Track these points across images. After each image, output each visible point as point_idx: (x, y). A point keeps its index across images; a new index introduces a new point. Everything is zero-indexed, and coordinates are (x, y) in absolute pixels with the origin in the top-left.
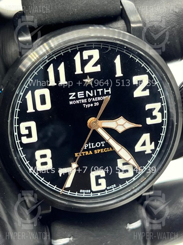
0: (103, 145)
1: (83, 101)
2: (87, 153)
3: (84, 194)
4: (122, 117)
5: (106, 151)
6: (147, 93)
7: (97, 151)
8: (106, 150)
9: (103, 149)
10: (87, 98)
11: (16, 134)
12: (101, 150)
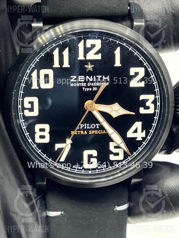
0: (98, 127)
2: (82, 132)
3: (76, 170)
4: (117, 103)
7: (92, 132)
8: (100, 132)
9: (97, 131)
11: (20, 106)
12: (95, 131)
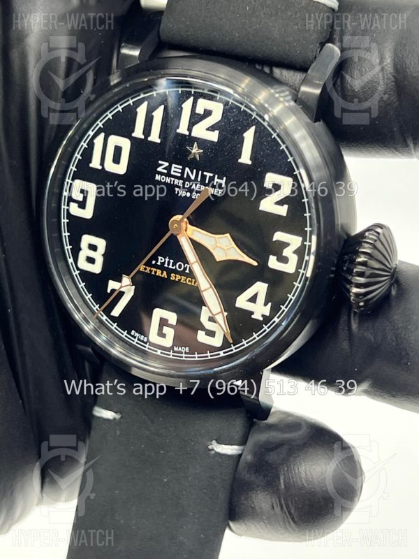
0: (187, 271)
1: (176, 182)
2: (159, 272)
3: (136, 340)
4: (228, 235)
5: (190, 283)
6: (283, 211)
7: (175, 277)
8: (189, 281)
9: (185, 278)
10: (185, 180)
11: (65, 194)
12: (183, 277)
